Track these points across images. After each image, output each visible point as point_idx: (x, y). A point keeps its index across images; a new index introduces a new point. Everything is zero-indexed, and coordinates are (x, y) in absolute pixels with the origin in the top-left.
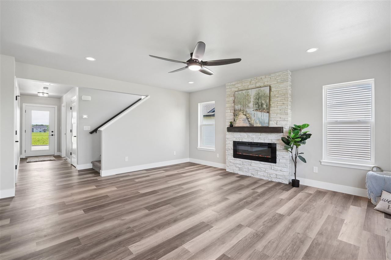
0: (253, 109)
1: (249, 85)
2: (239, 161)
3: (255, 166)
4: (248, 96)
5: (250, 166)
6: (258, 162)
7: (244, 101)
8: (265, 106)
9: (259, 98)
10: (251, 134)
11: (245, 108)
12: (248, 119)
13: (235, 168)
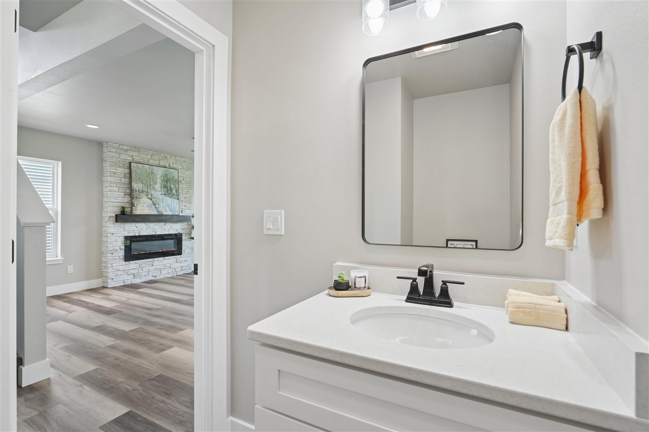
0: (161, 193)
1: (149, 159)
2: (133, 264)
3: (159, 264)
4: (152, 174)
5: (153, 267)
6: (161, 258)
7: (147, 180)
8: (174, 192)
9: (167, 180)
10: (152, 225)
11: (149, 189)
12: (155, 204)
13: (126, 277)
